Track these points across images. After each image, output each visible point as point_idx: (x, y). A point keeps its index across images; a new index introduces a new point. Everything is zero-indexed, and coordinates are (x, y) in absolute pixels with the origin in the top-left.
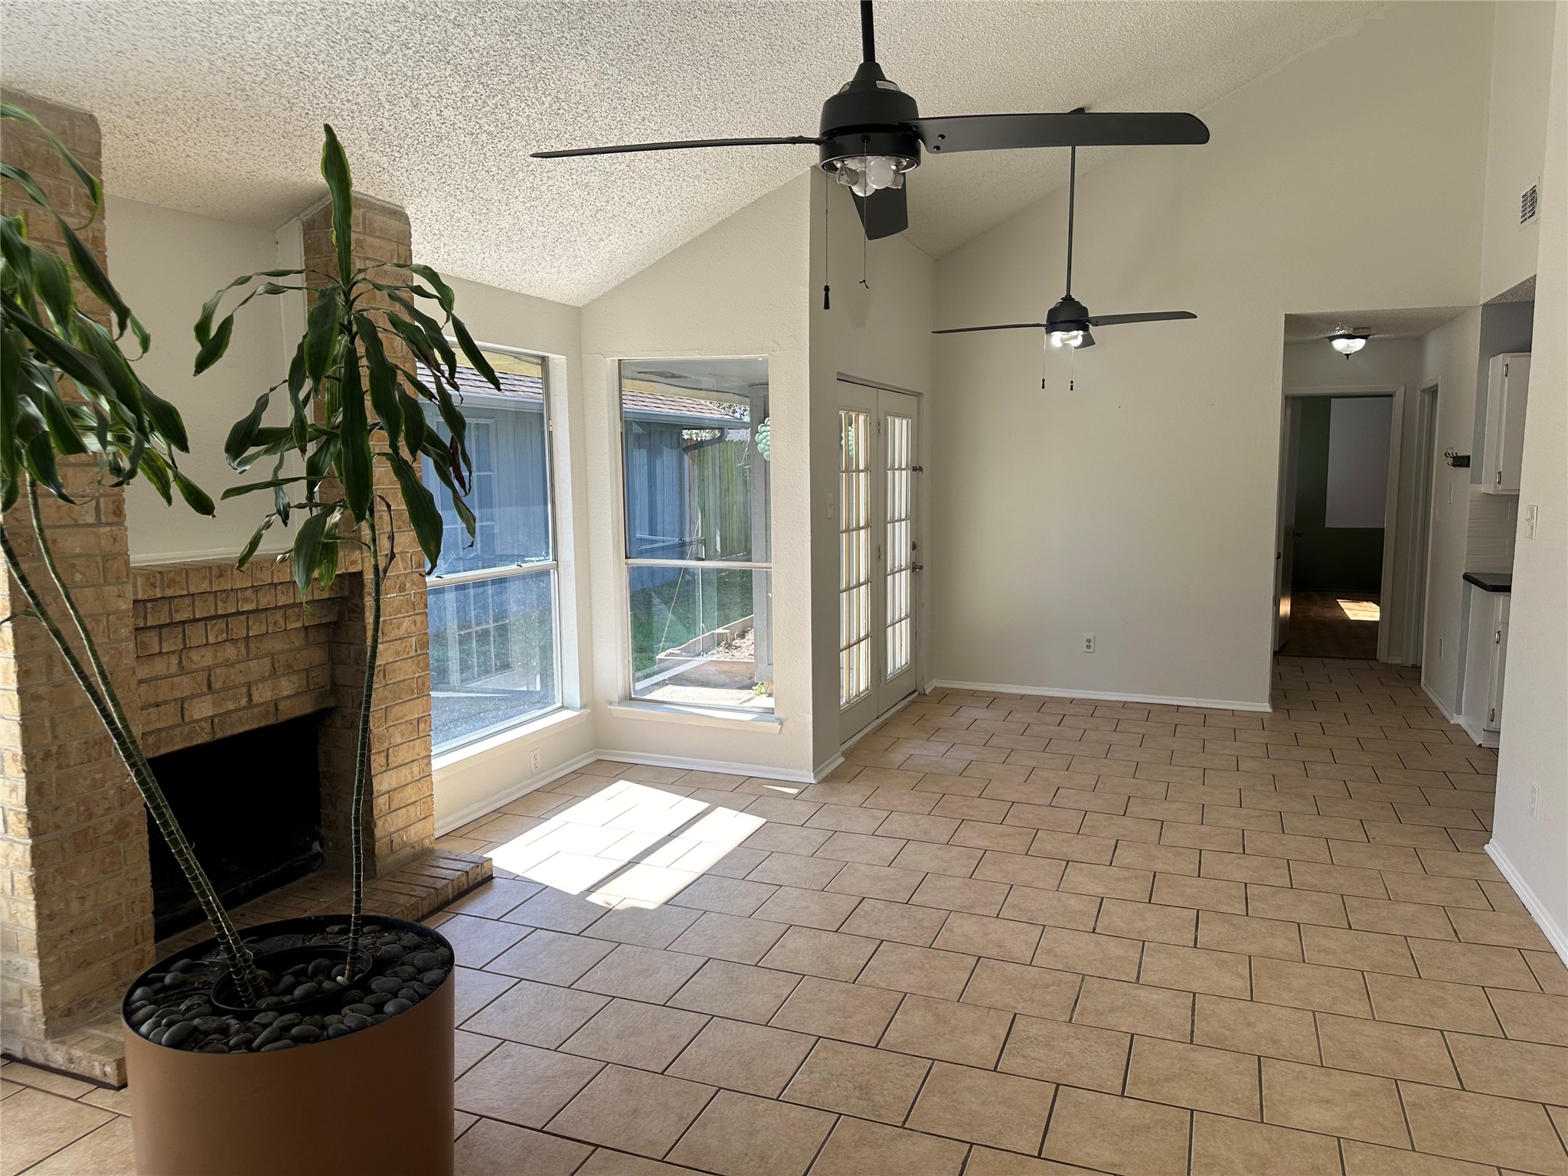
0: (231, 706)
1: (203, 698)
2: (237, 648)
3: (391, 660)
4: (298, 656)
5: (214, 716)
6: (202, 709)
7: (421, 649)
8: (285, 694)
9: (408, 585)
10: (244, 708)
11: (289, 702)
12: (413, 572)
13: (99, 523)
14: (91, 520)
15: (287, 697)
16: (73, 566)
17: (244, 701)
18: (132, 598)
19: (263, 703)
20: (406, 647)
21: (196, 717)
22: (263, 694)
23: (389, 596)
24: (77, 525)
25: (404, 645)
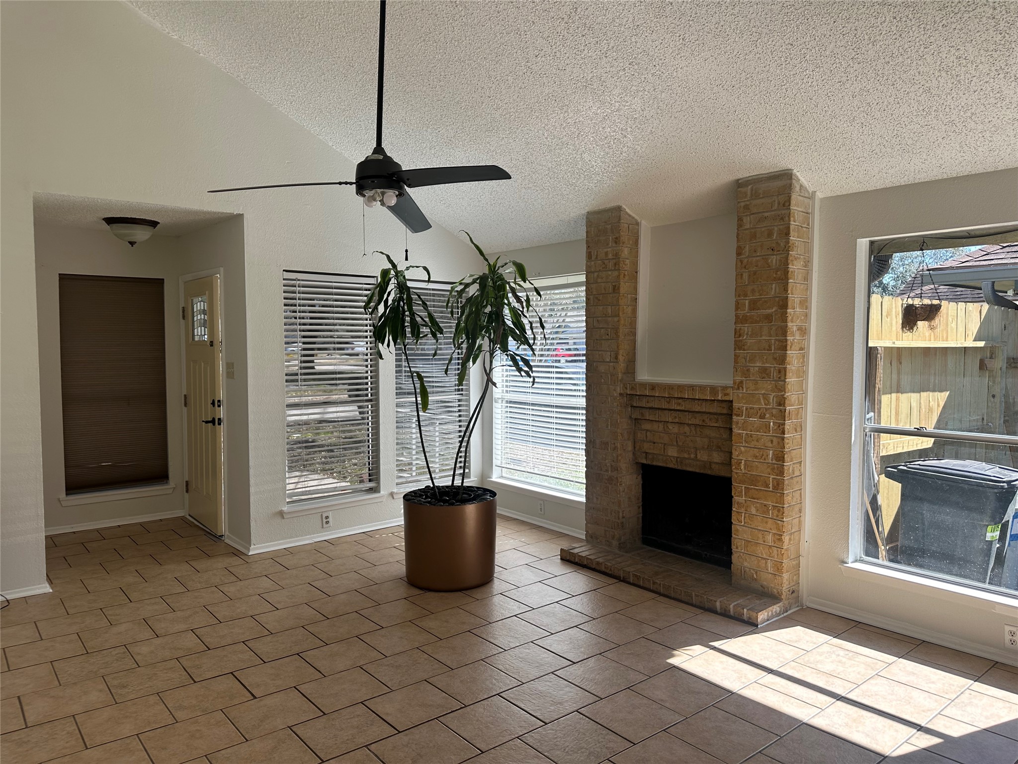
0: (686, 456)
1: (673, 447)
2: (690, 428)
3: (749, 459)
4: (724, 443)
5: (678, 457)
6: (672, 452)
7: (776, 460)
8: (715, 461)
9: (767, 416)
10: (692, 459)
11: (717, 466)
12: (774, 408)
13: (610, 362)
14: (608, 360)
15: (717, 463)
16: (601, 376)
17: (693, 456)
18: (619, 392)
19: (703, 461)
20: (763, 455)
21: (669, 454)
22: (703, 456)
23: (751, 419)
24: (604, 362)
25: (761, 453)
